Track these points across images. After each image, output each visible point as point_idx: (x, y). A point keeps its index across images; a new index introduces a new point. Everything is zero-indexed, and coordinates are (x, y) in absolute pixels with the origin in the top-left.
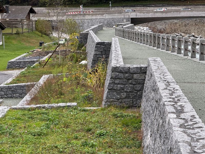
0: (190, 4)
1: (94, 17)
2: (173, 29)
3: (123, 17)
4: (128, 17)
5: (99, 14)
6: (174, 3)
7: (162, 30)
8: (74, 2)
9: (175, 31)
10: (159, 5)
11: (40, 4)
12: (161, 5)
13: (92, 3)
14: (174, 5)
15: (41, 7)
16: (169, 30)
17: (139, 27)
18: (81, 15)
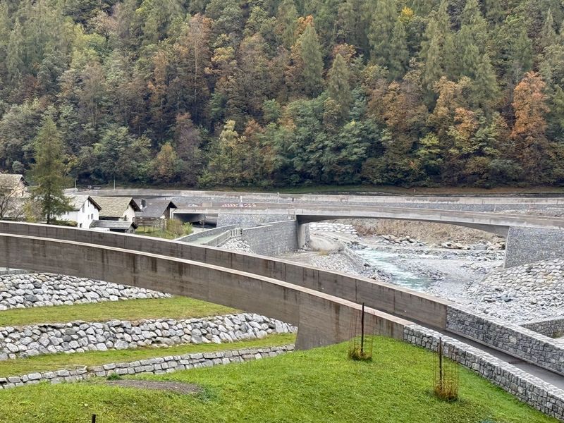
0: (417, 192)
1: (254, 212)
2: (387, 228)
3: (287, 213)
4: (293, 214)
5: (260, 209)
6: (394, 191)
7: (372, 230)
8: (249, 184)
9: (390, 232)
10: (373, 193)
11: (198, 185)
12: (375, 193)
13: (275, 187)
14: (393, 194)
15: (200, 189)
16: (381, 231)
17: (338, 224)
18: (238, 208)
